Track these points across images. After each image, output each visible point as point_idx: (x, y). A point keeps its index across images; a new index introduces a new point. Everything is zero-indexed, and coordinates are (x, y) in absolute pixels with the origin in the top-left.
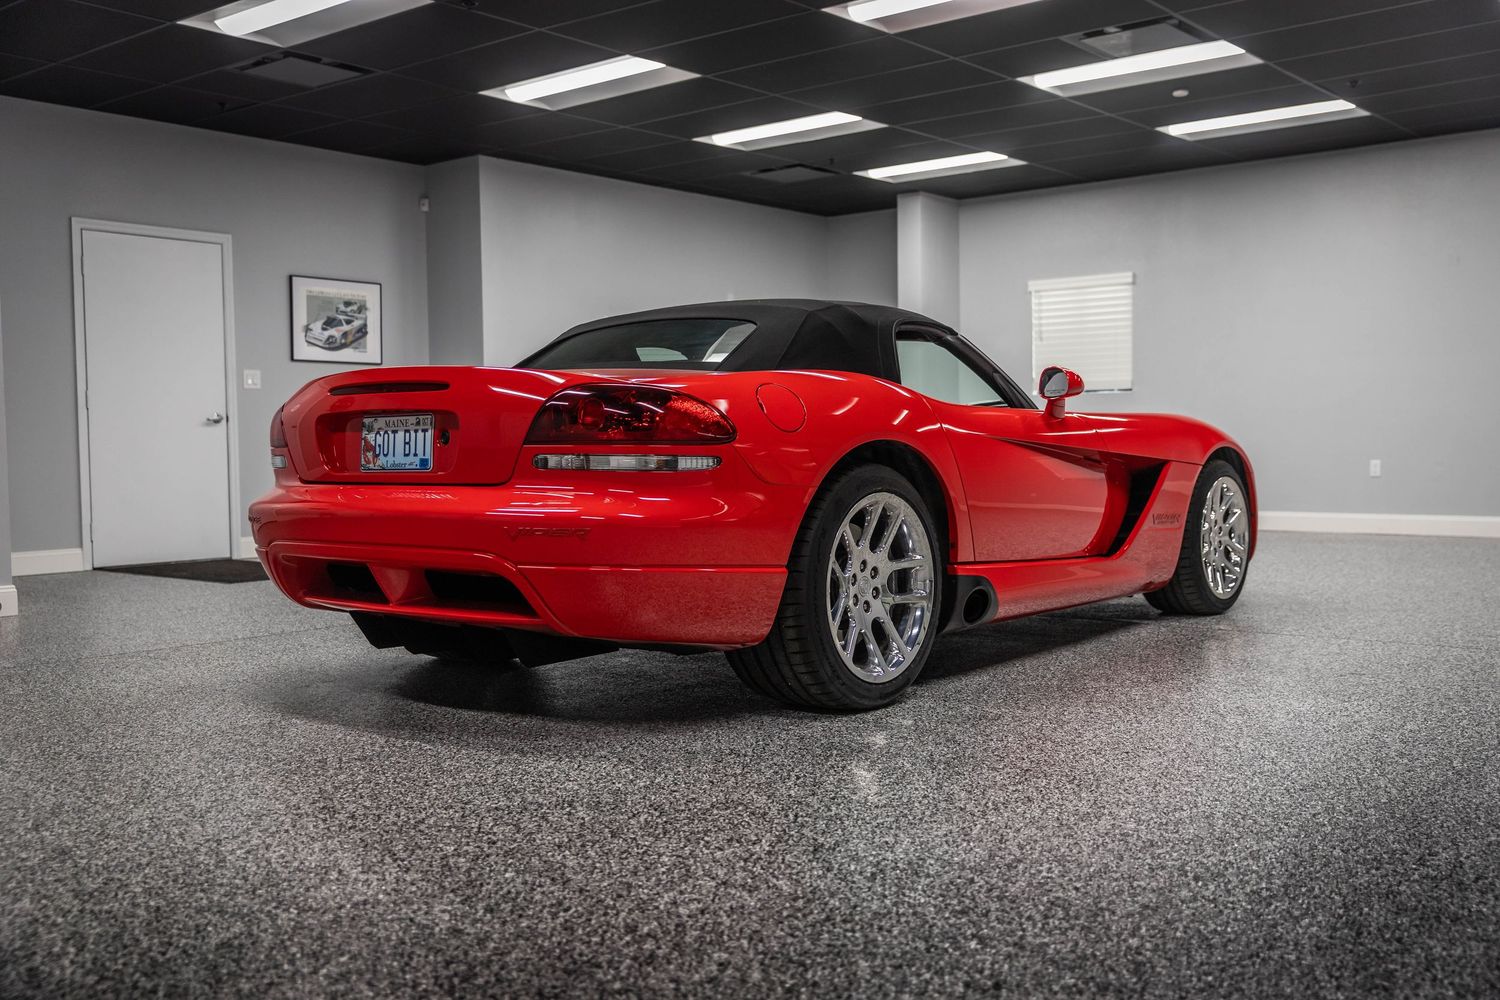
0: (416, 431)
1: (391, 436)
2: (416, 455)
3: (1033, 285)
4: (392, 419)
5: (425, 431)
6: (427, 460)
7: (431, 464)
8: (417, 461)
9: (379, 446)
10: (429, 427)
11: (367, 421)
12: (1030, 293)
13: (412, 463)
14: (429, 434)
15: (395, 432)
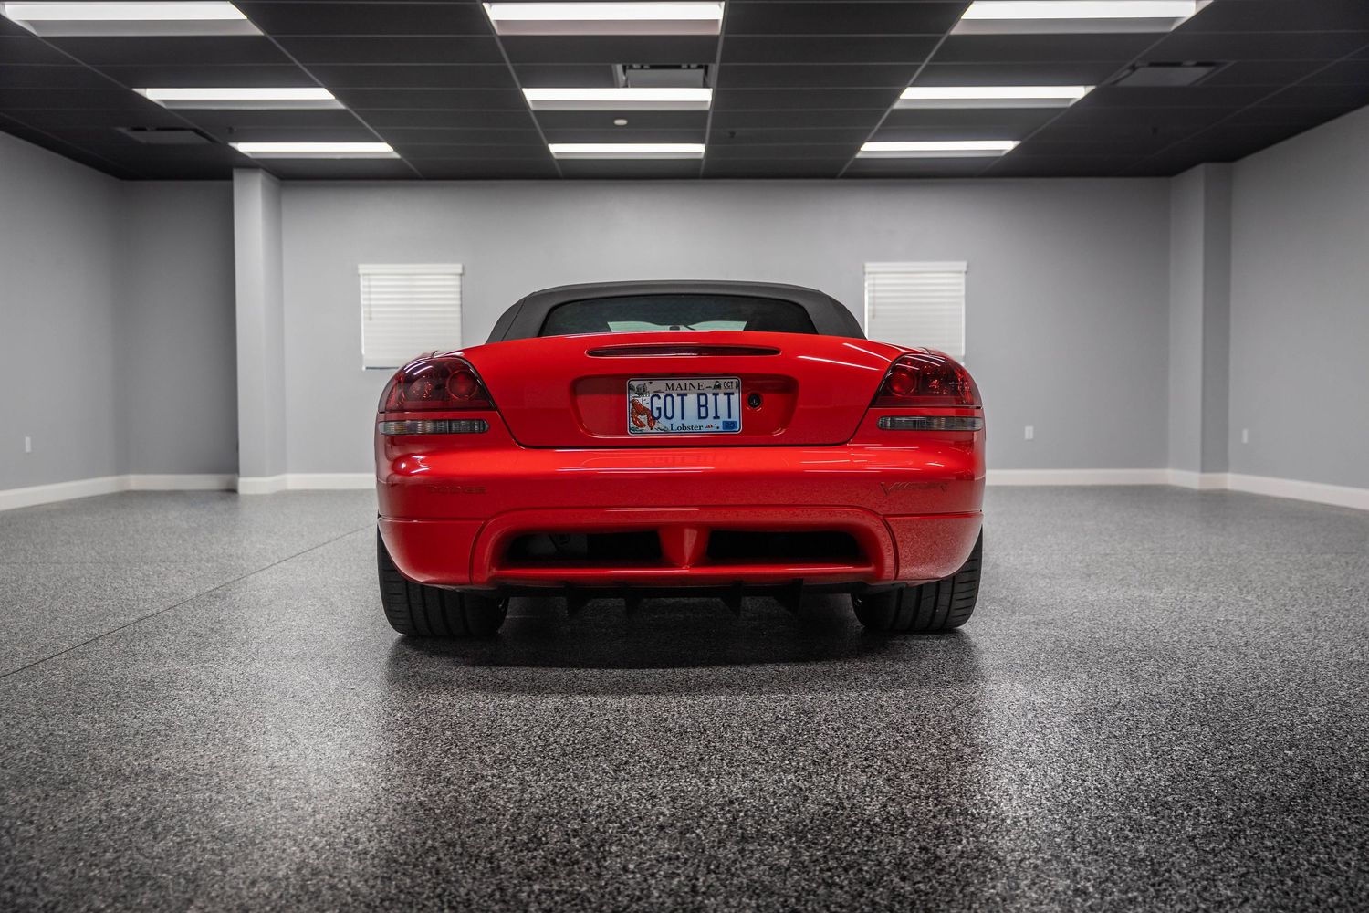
0: (716, 395)
1: (678, 400)
2: (717, 417)
3: (363, 268)
4: (676, 383)
5: (729, 394)
6: (734, 423)
7: (739, 428)
8: (719, 423)
9: (659, 409)
10: (734, 390)
11: (635, 384)
12: (359, 275)
13: (713, 425)
14: (736, 398)
15: (682, 395)
